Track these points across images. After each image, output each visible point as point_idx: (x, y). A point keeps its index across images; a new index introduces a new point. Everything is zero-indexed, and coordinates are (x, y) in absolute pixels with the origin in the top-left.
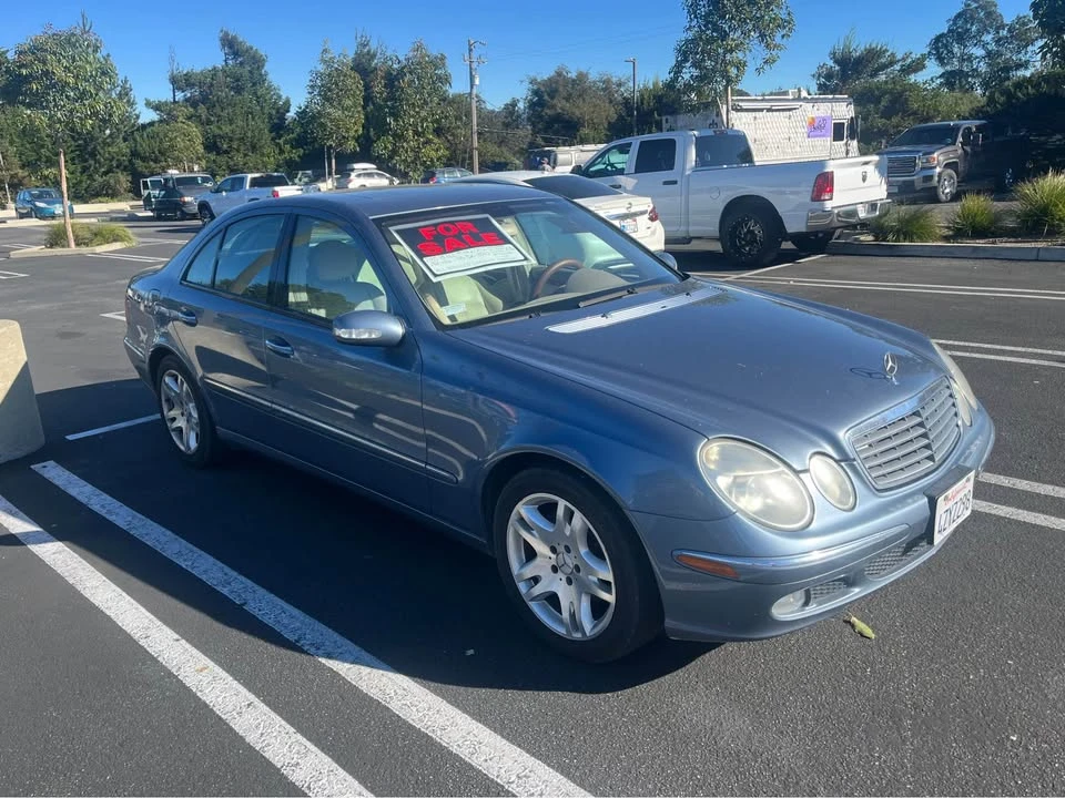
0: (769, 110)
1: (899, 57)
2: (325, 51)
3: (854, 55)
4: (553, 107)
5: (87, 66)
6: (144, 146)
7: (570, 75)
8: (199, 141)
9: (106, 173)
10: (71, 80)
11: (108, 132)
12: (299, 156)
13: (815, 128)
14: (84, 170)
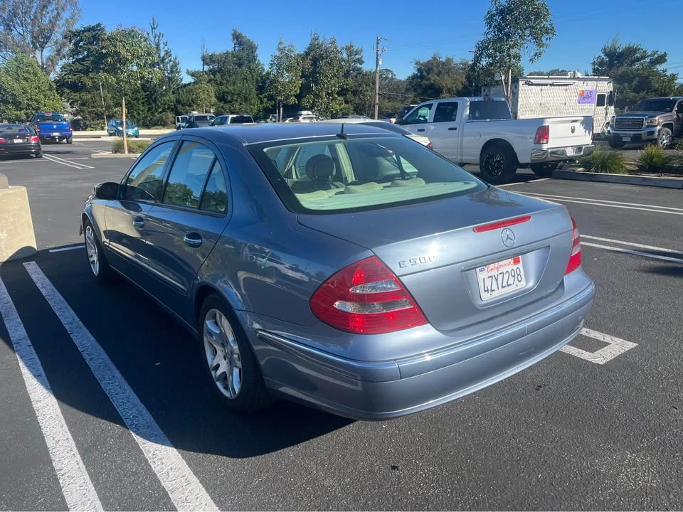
0: (551, 85)
1: (649, 52)
2: (280, 43)
3: (619, 51)
4: (429, 79)
5: (140, 50)
6: (184, 97)
7: (441, 60)
8: (212, 94)
9: (161, 112)
10: (129, 58)
11: (164, 88)
12: (272, 106)
13: (584, 97)
14: (150, 109)
